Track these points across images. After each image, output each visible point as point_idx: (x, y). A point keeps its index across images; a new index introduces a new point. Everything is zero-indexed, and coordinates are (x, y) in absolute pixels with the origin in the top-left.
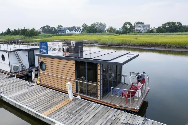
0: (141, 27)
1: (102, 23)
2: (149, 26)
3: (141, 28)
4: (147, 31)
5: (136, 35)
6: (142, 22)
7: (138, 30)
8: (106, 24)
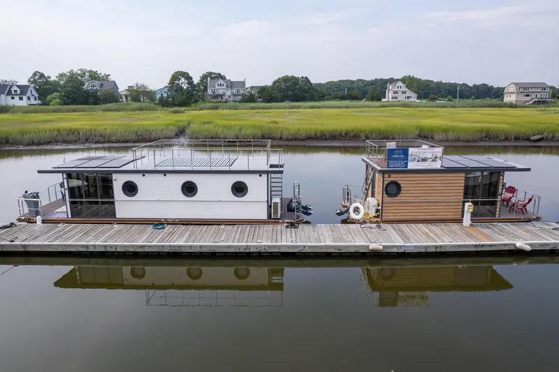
0: (225, 87)
1: (96, 73)
2: (243, 83)
3: (225, 91)
4: (240, 97)
5: (216, 108)
6: (220, 74)
7: (217, 95)
8: (109, 75)
